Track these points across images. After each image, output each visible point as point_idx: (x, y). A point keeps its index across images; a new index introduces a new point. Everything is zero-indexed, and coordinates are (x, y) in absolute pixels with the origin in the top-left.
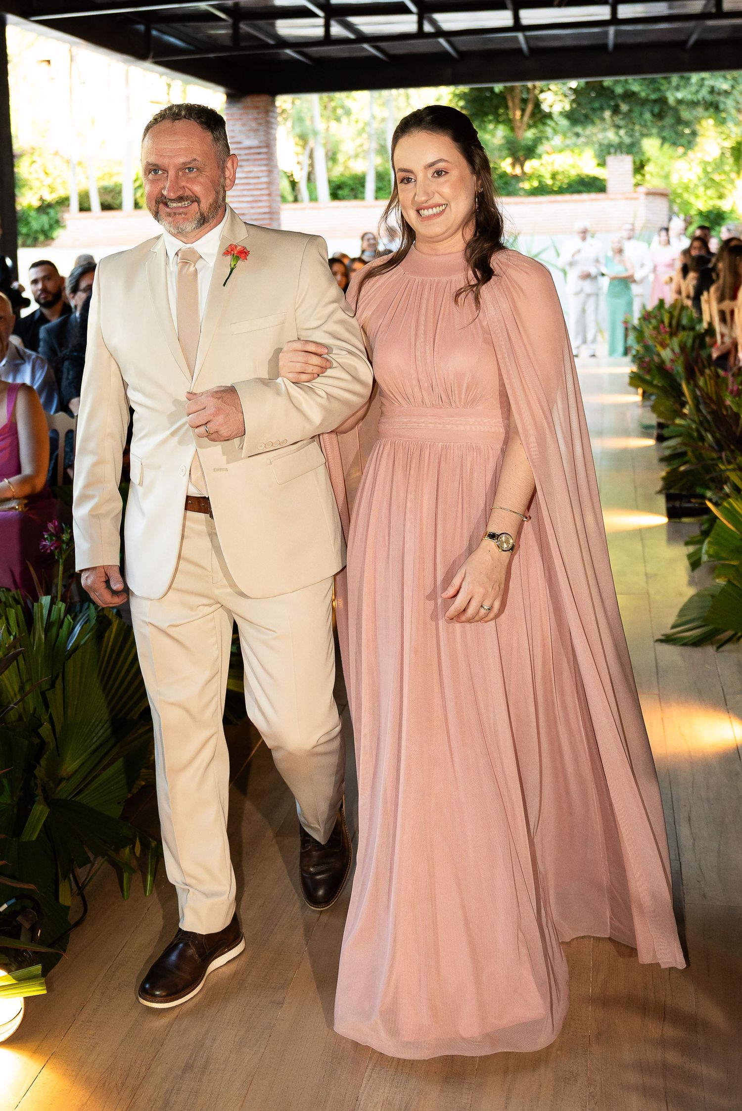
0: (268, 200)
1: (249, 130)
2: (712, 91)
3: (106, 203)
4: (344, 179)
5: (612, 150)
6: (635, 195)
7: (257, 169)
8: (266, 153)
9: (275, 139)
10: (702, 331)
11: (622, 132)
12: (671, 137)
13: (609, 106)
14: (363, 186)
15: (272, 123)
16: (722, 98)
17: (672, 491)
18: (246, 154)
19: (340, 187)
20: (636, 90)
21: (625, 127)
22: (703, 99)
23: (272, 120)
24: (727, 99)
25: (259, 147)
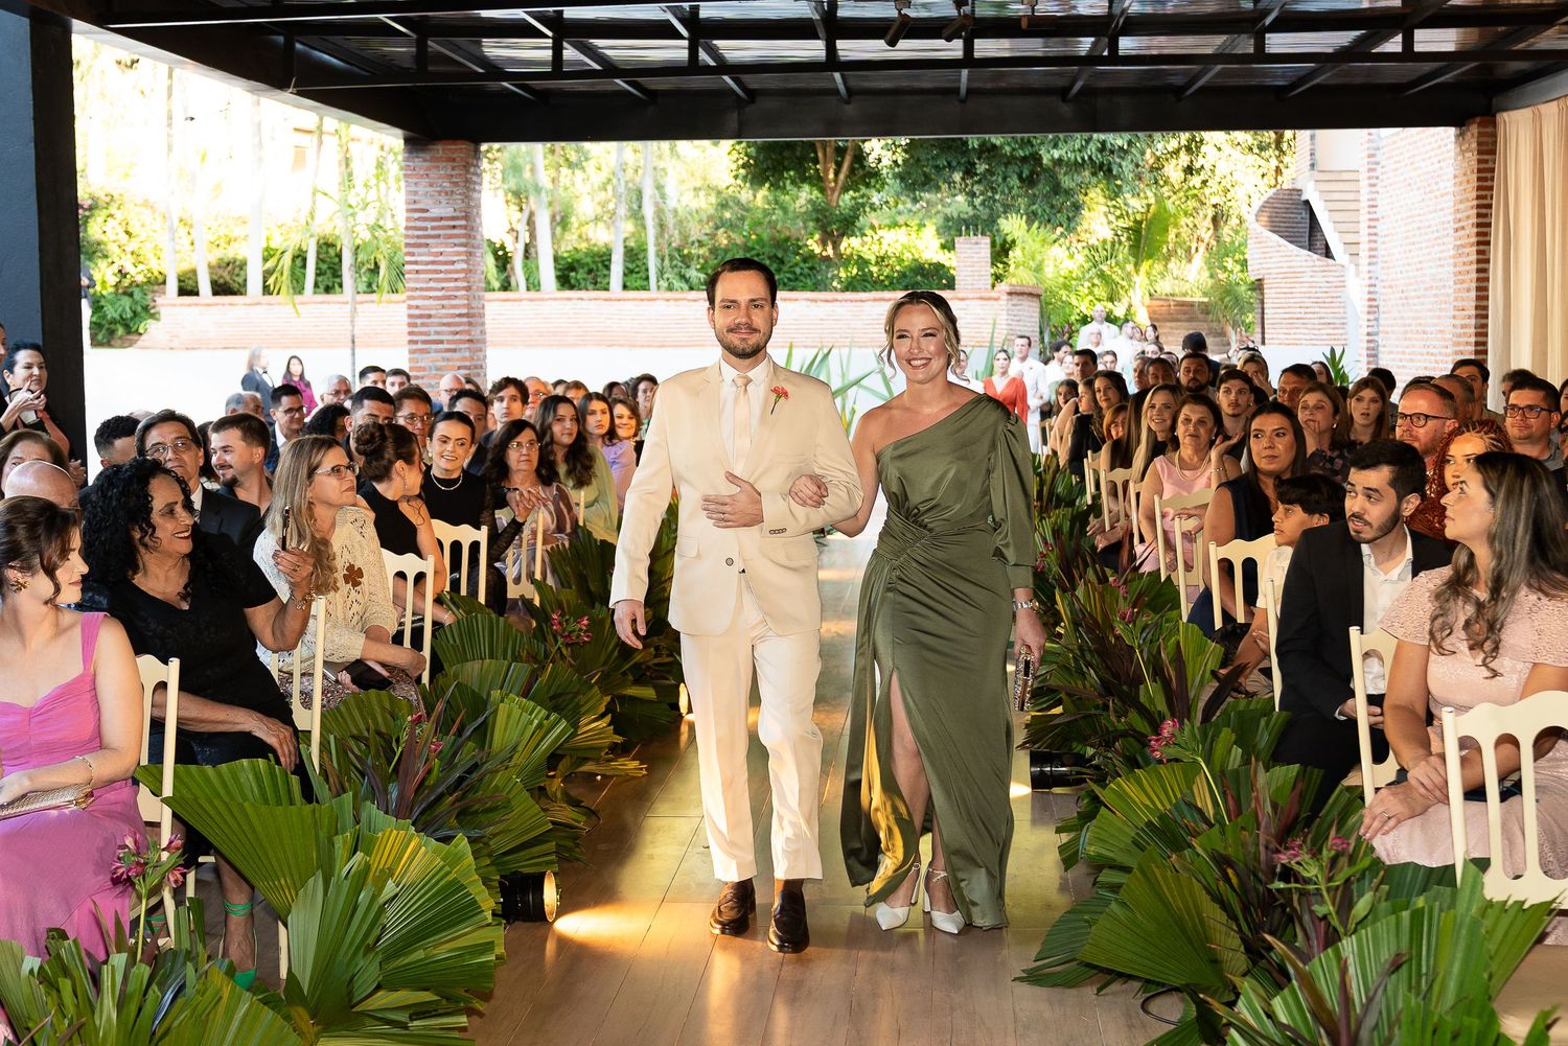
0: (466, 296)
1: (440, 192)
2: (1103, 147)
3: (221, 281)
4: (577, 256)
5: (963, 228)
6: (994, 294)
7: (449, 250)
8: (465, 227)
9: (478, 206)
10: (1085, 507)
11: (977, 201)
12: (1044, 211)
13: (959, 164)
14: (608, 268)
15: (475, 183)
16: (1116, 159)
17: (1039, 746)
18: (433, 228)
19: (572, 268)
20: (998, 143)
21: (982, 194)
22: (1090, 158)
23: (475, 178)
24: (1123, 159)
25: (453, 218)
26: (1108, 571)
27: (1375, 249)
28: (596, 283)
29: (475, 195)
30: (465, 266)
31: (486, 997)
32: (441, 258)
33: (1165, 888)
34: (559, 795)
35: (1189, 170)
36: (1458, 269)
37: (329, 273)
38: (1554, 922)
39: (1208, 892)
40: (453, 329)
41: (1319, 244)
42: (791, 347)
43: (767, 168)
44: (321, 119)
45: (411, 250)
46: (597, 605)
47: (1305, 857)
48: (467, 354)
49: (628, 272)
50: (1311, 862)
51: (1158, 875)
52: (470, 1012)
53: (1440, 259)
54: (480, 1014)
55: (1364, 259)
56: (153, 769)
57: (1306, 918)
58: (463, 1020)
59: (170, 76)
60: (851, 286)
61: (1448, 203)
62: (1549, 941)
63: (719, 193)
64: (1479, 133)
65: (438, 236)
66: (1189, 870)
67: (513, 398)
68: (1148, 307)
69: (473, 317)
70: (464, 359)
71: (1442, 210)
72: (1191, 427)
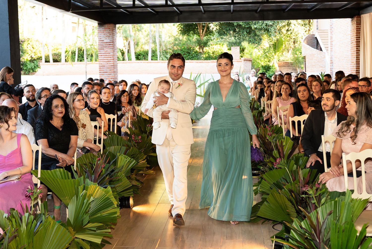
0: (113, 61)
1: (106, 36)
2: (267, 25)
3: (55, 59)
4: (140, 52)
5: (233, 45)
6: (240, 60)
7: (109, 50)
8: (113, 45)
9: (116, 40)
11: (237, 38)
13: (232, 29)
14: (148, 55)
18: (105, 45)
19: (139, 55)
20: (241, 24)
21: (238, 36)
22: (263, 27)
23: (115, 33)
24: (271, 28)
25: (110, 42)
26: (266, 125)
27: (332, 48)
28: (145, 59)
29: (115, 37)
30: (112, 54)
31: (115, 224)
32: (107, 52)
33: (277, 198)
34: (134, 179)
35: (288, 30)
36: (352, 53)
37: (81, 57)
38: (368, 204)
39: (288, 199)
40: (110, 69)
41: (319, 48)
42: (191, 74)
43: (186, 31)
44: (79, 19)
45: (100, 50)
46: (144, 133)
47: (309, 189)
48: (113, 75)
49: (153, 56)
50: (311, 190)
51: (276, 195)
52: (111, 228)
53: (347, 50)
54: (114, 229)
55: (329, 51)
56: (36, 171)
57: (310, 204)
58: (110, 230)
59: (42, 10)
60: (206, 59)
61: (349, 37)
62: (367, 209)
63: (175, 37)
64: (357, 20)
65: (106, 47)
66: (283, 194)
67: (124, 85)
68: (278, 63)
69: (115, 66)
70: (113, 76)
71: (348, 38)
72: (284, 90)
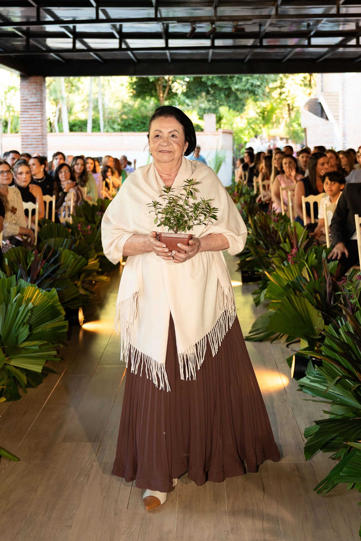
0: (41, 129)
1: (32, 94)
2: (252, 85)
4: (75, 122)
5: (206, 111)
7: (35, 113)
8: (40, 105)
9: (45, 98)
10: (254, 195)
11: (211, 103)
12: (233, 106)
13: (204, 91)
14: (85, 125)
15: (44, 91)
16: (256, 89)
17: (244, 270)
18: (30, 106)
19: (74, 125)
21: (212, 100)
23: (44, 89)
25: (37, 102)
27: (345, 116)
28: (82, 130)
29: (44, 95)
34: (81, 287)
35: (281, 94)
39: (310, 303)
40: (37, 140)
41: (324, 117)
43: (140, 93)
45: (22, 113)
48: (41, 149)
49: (93, 127)
50: (350, 284)
51: (293, 298)
55: (341, 119)
58: (55, 352)
63: (123, 102)
65: (31, 109)
66: (303, 296)
67: (61, 159)
70: (40, 150)
72: (287, 165)
